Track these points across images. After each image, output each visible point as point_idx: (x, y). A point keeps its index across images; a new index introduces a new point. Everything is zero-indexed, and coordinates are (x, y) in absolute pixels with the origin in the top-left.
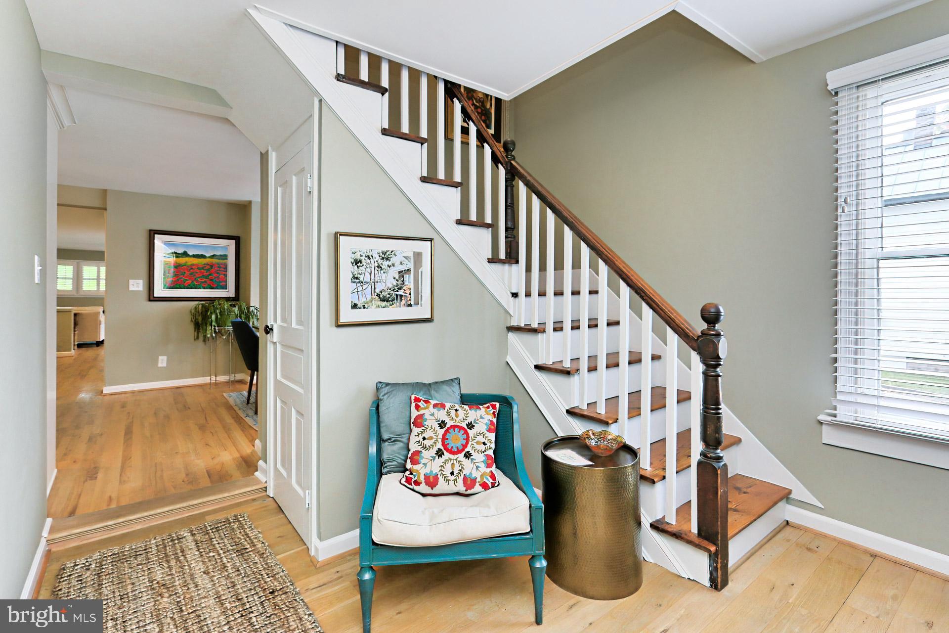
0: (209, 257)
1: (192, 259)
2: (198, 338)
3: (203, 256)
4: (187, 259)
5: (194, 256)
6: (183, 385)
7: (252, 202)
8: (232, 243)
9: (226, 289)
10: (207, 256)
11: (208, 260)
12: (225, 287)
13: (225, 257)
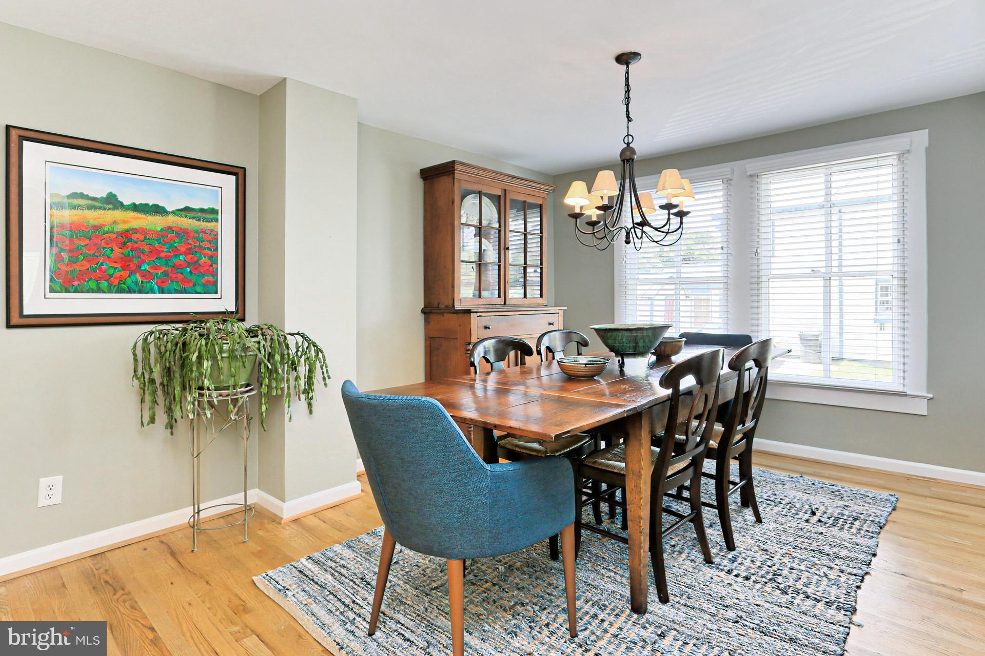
0: (173, 213)
1: (131, 214)
2: (152, 420)
3: (157, 210)
4: (118, 214)
5: (135, 208)
6: (110, 543)
7: (288, 81)
8: (230, 181)
9: (216, 293)
10: (169, 209)
11: (171, 220)
12: (211, 287)
13: (211, 214)
